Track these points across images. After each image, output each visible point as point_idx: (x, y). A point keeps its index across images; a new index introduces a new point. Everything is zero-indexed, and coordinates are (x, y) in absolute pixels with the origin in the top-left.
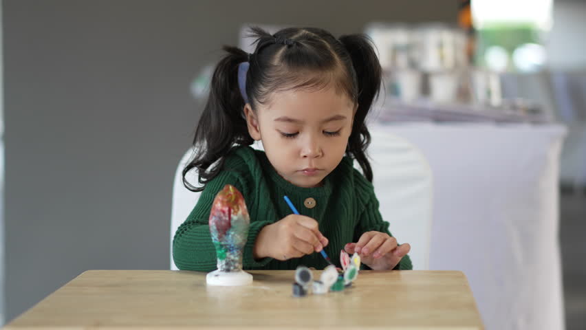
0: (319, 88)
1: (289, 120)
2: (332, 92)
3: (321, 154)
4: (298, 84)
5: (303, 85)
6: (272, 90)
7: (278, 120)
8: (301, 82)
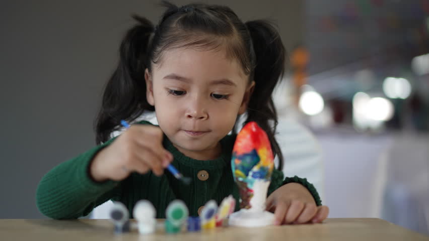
0: (209, 48)
1: (177, 78)
2: (222, 55)
3: (206, 116)
4: (189, 43)
5: (194, 43)
6: (164, 49)
7: (167, 77)
8: (193, 41)
